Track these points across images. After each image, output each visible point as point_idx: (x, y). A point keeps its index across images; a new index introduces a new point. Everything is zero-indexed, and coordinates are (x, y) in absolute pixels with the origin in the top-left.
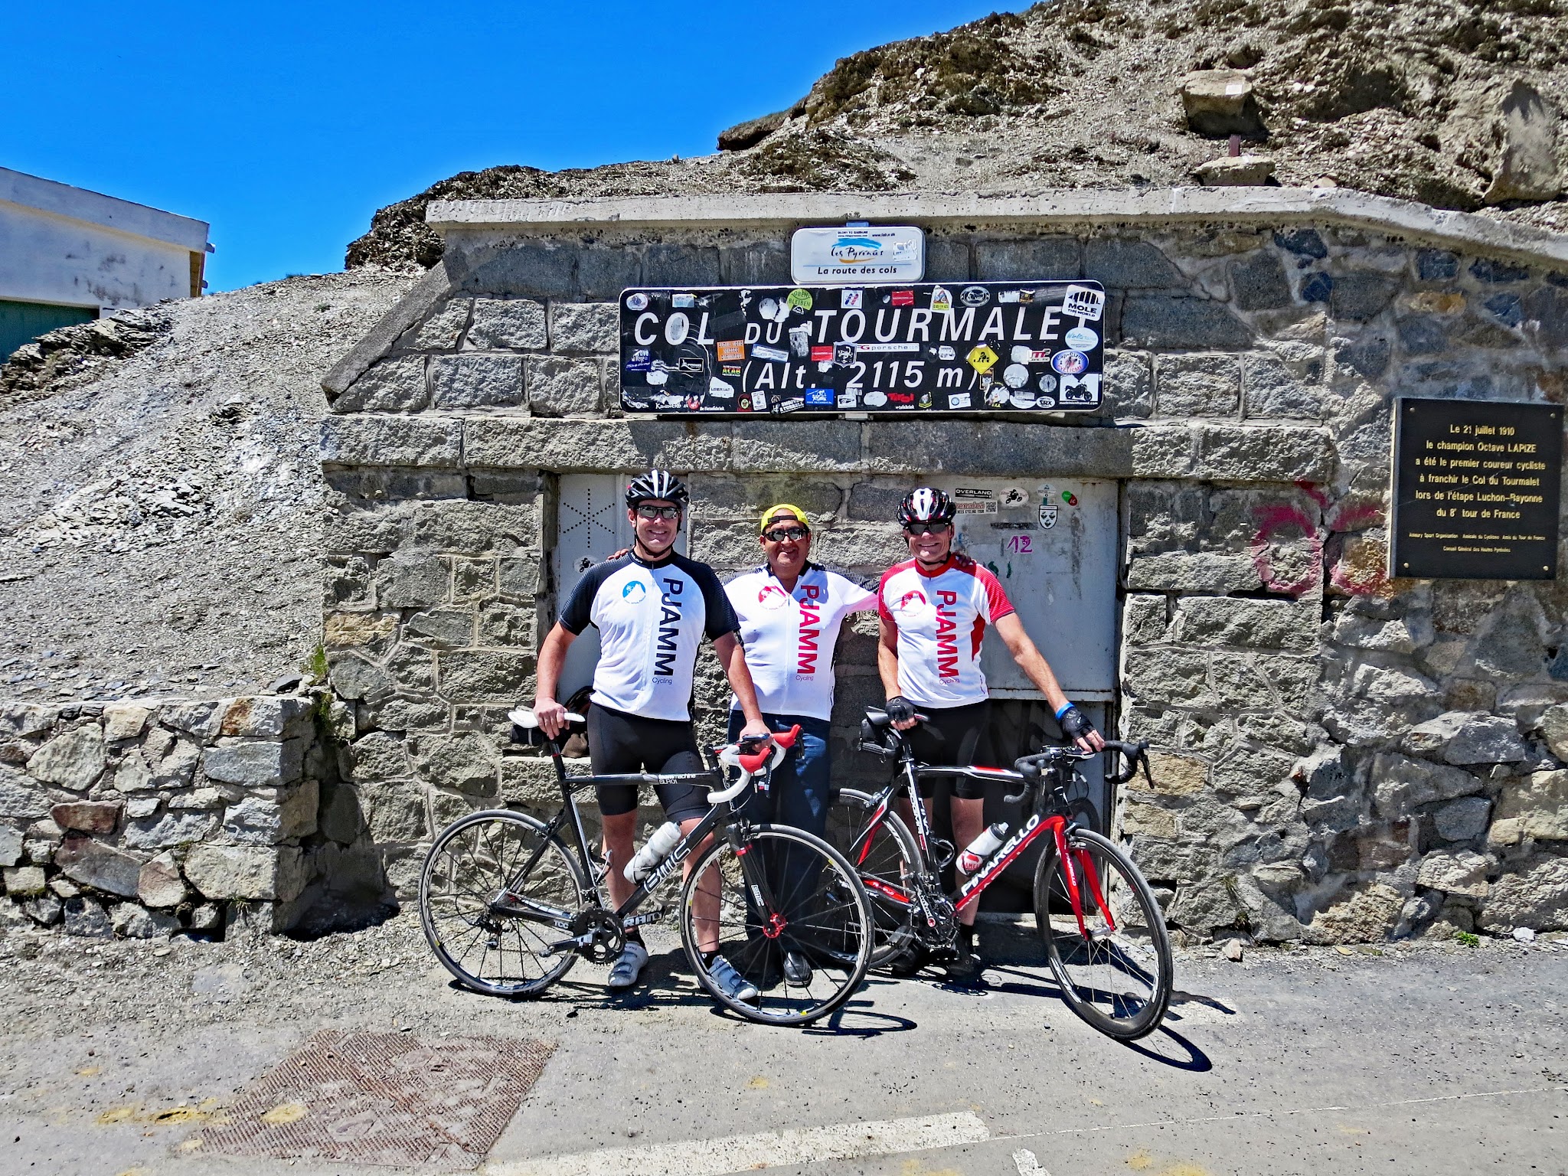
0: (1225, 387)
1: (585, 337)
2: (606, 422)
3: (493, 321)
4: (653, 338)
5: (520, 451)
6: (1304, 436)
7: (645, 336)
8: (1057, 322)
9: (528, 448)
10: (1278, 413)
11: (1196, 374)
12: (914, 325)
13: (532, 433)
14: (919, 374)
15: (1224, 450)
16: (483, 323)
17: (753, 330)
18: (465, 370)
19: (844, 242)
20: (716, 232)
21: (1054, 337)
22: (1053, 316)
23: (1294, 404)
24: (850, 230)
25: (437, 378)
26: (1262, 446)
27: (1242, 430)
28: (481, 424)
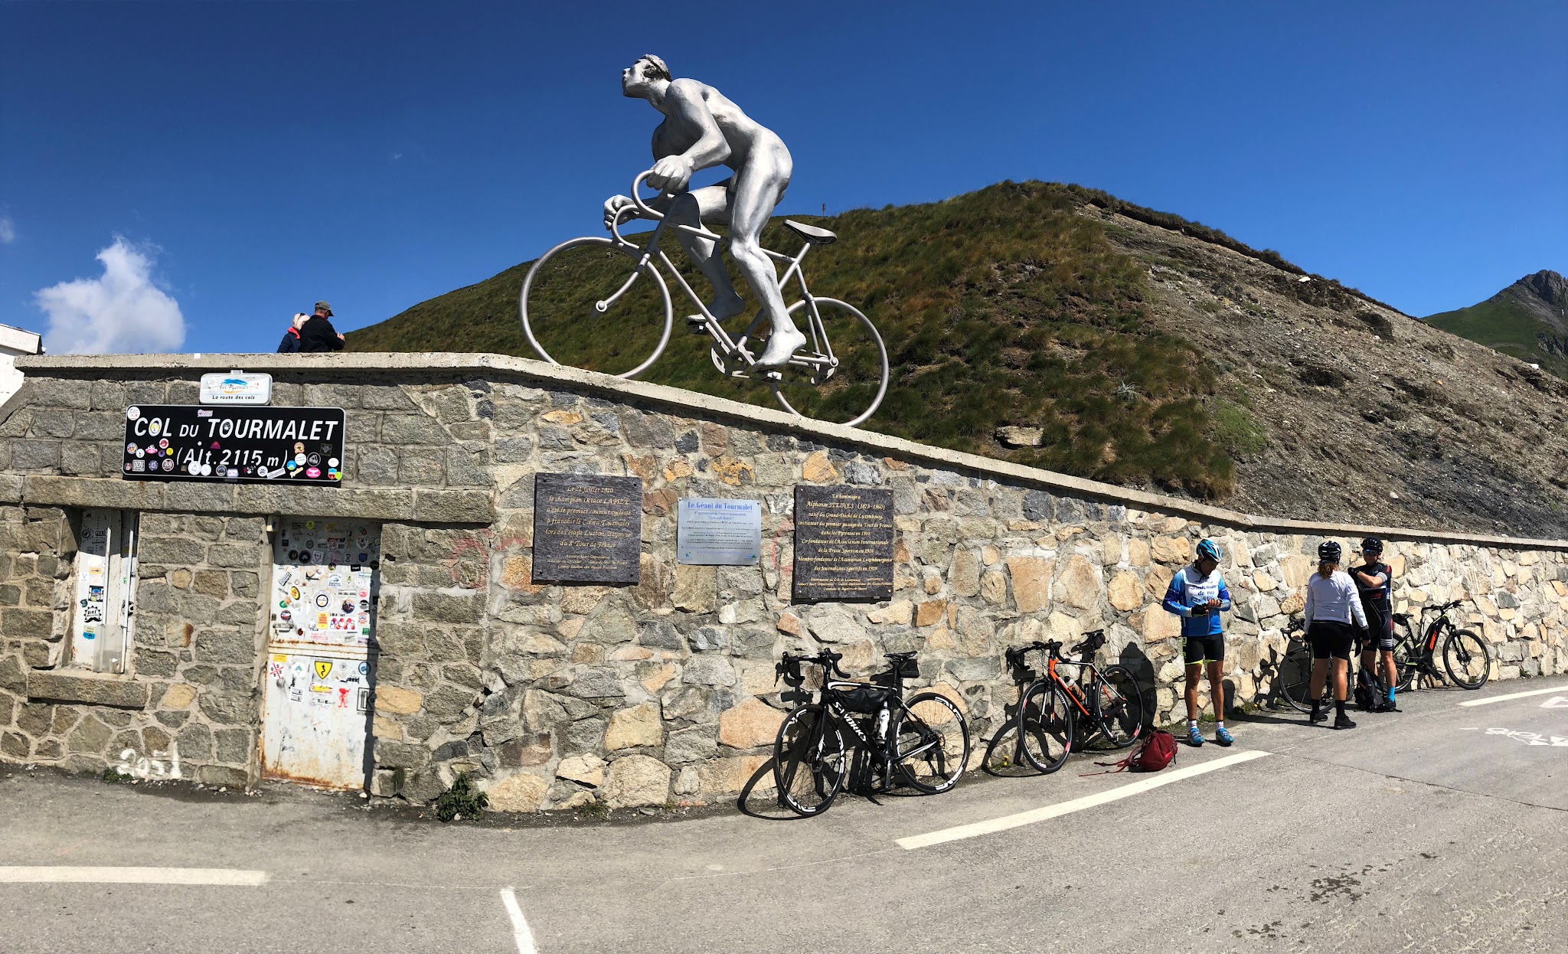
0: (435, 466)
1: (92, 431)
2: (98, 479)
3: (46, 421)
4: (144, 432)
5: (52, 494)
6: (475, 495)
7: (140, 431)
8: (319, 430)
9: (56, 492)
10: (464, 483)
11: (420, 458)
12: (253, 429)
13: (58, 484)
14: (259, 458)
15: (431, 503)
16: (39, 422)
17: (185, 428)
18: (28, 448)
19: (228, 381)
20: (165, 374)
21: (318, 438)
22: (318, 426)
23: (475, 476)
24: (233, 375)
25: (13, 452)
26: (452, 500)
27: (442, 493)
28: (33, 479)
